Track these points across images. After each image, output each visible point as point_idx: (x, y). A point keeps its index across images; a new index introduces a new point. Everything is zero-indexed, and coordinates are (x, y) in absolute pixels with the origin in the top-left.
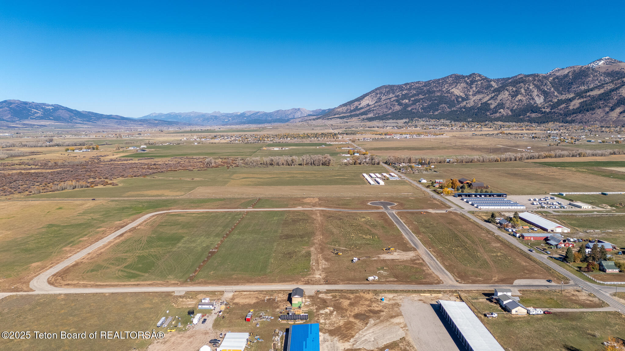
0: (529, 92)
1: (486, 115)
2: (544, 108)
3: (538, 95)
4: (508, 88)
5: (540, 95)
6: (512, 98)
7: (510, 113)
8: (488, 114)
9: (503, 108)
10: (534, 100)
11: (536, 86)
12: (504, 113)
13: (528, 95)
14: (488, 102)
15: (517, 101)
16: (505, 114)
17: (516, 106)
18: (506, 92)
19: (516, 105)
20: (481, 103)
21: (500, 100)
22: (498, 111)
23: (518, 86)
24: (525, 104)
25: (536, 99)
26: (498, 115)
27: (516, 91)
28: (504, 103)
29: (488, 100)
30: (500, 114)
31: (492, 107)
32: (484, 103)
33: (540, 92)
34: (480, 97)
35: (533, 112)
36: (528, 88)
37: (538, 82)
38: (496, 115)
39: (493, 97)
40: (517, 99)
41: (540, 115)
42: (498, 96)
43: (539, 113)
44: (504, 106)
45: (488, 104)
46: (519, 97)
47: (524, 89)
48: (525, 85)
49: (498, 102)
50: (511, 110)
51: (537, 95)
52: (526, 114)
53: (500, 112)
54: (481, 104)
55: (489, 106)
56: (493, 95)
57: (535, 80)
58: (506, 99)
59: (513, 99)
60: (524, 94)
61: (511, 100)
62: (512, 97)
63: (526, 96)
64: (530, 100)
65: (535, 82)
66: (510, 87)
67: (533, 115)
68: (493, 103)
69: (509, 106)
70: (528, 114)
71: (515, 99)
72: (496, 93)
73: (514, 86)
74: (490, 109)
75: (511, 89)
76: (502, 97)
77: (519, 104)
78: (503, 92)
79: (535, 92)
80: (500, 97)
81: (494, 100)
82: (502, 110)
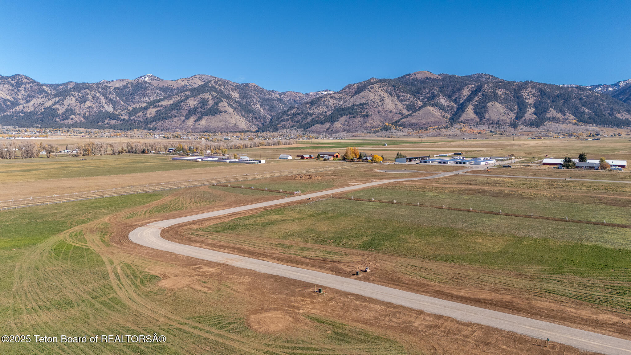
0: (96, 100)
1: (56, 121)
2: (122, 115)
3: (107, 103)
4: (73, 93)
5: (109, 104)
6: (80, 105)
7: (83, 120)
8: (57, 120)
9: (75, 114)
10: (104, 107)
11: (101, 94)
12: (76, 119)
13: (97, 102)
14: (53, 107)
15: (87, 108)
16: (79, 121)
17: (87, 113)
18: (72, 97)
19: (87, 111)
20: (43, 107)
21: (68, 106)
22: (69, 117)
23: (83, 91)
24: (96, 111)
25: (106, 106)
26: (70, 121)
27: (83, 97)
28: (73, 109)
29: (53, 105)
30: (73, 120)
31: (60, 112)
32: (48, 108)
33: (107, 100)
34: (40, 101)
35: (111, 119)
36: (95, 95)
37: (102, 90)
38: (68, 121)
39: (58, 102)
40: (86, 106)
41: (119, 122)
42: (64, 101)
43: (118, 120)
44: (74, 112)
45: (54, 109)
46: (88, 104)
47: (91, 96)
48: (91, 91)
49: (65, 107)
50: (84, 117)
51: (105, 103)
52: (105, 121)
53: (72, 119)
54: (45, 108)
55: (56, 112)
56: (57, 99)
57: (99, 88)
58: (75, 105)
59: (82, 105)
60: (93, 100)
61: (80, 106)
62: (81, 103)
63: (95, 103)
64: (100, 107)
65: (100, 90)
66: (75, 92)
67: (113, 122)
68: (59, 108)
69: (80, 113)
70: (107, 121)
71: (84, 106)
72: (59, 98)
73: (79, 92)
74: (59, 115)
75: (77, 94)
76: (69, 102)
77: (90, 111)
78: (68, 97)
79: (103, 101)
80: (66, 102)
81: (60, 105)
82: (73, 116)
